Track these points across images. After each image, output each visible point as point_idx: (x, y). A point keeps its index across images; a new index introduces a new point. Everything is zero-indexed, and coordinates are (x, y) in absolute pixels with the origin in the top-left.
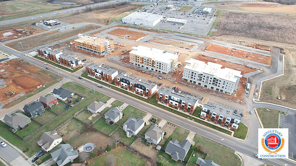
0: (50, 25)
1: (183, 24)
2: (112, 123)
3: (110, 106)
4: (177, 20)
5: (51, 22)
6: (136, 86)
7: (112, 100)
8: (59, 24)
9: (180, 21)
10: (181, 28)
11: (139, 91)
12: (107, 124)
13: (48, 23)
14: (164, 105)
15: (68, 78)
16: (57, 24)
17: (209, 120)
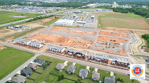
0: (17, 28)
1: (85, 23)
2: (72, 73)
3: (67, 65)
4: (81, 22)
5: (17, 26)
6: (77, 53)
7: (66, 62)
8: (22, 27)
9: (83, 22)
10: (84, 25)
11: (79, 56)
12: (69, 74)
13: (16, 27)
14: (93, 61)
15: (38, 53)
16: (21, 27)
17: (117, 65)
